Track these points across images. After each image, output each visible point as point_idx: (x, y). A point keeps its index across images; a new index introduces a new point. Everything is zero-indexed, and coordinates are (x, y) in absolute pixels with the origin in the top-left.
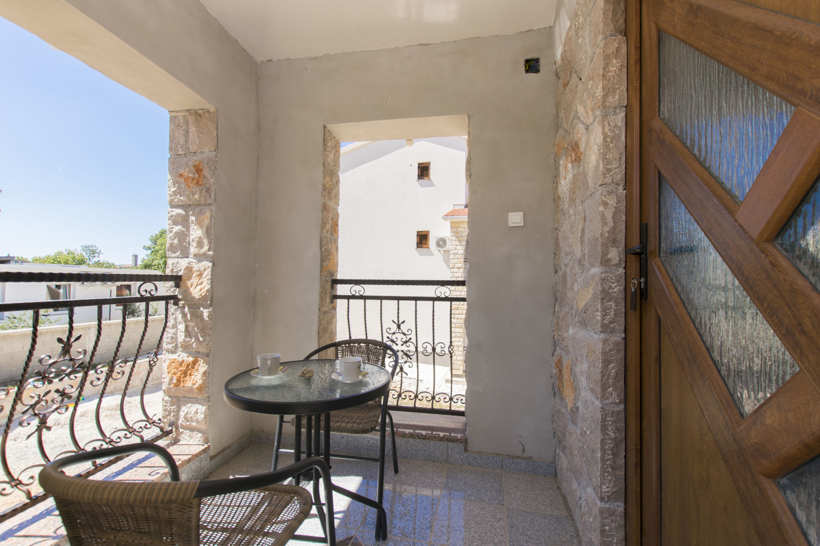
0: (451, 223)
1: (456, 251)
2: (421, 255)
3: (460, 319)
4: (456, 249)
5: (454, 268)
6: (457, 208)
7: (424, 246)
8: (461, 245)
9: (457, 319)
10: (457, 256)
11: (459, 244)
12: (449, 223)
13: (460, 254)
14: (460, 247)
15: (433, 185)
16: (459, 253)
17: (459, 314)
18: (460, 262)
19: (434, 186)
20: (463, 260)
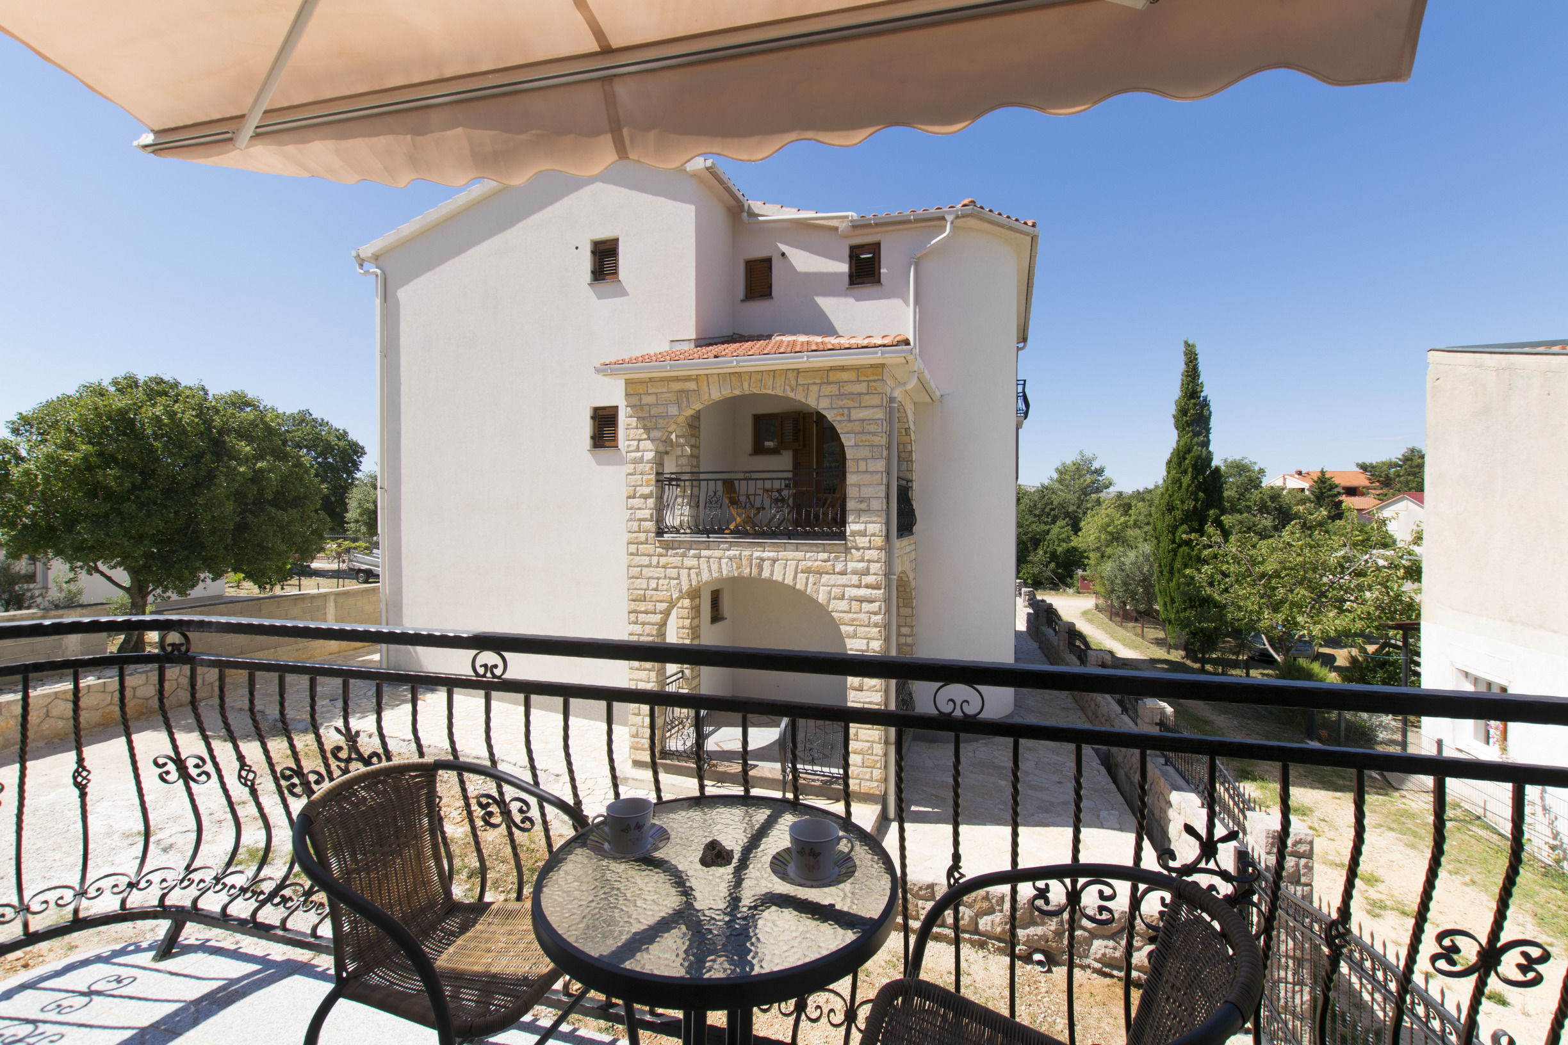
0: (628, 382)
1: (639, 454)
2: (599, 463)
3: (649, 624)
4: (638, 450)
5: (634, 498)
6: (678, 347)
7: (607, 444)
8: (649, 439)
9: (643, 624)
10: (640, 467)
11: (645, 436)
12: (623, 382)
13: (648, 462)
14: (648, 444)
15: (623, 293)
16: (645, 459)
17: (646, 612)
18: (648, 481)
19: (627, 294)
20: (653, 477)
